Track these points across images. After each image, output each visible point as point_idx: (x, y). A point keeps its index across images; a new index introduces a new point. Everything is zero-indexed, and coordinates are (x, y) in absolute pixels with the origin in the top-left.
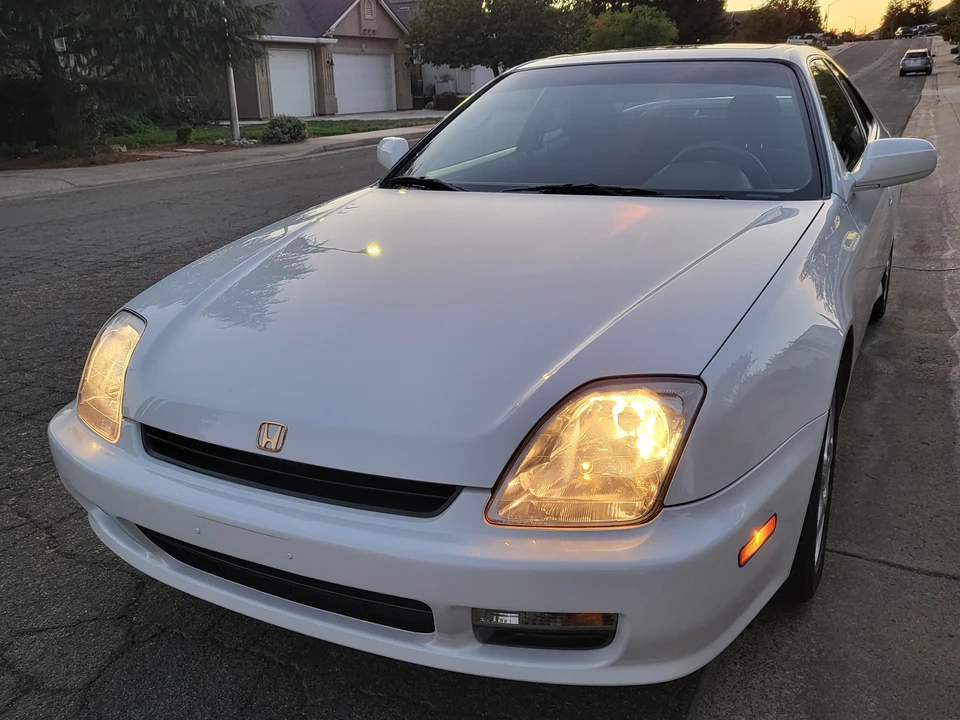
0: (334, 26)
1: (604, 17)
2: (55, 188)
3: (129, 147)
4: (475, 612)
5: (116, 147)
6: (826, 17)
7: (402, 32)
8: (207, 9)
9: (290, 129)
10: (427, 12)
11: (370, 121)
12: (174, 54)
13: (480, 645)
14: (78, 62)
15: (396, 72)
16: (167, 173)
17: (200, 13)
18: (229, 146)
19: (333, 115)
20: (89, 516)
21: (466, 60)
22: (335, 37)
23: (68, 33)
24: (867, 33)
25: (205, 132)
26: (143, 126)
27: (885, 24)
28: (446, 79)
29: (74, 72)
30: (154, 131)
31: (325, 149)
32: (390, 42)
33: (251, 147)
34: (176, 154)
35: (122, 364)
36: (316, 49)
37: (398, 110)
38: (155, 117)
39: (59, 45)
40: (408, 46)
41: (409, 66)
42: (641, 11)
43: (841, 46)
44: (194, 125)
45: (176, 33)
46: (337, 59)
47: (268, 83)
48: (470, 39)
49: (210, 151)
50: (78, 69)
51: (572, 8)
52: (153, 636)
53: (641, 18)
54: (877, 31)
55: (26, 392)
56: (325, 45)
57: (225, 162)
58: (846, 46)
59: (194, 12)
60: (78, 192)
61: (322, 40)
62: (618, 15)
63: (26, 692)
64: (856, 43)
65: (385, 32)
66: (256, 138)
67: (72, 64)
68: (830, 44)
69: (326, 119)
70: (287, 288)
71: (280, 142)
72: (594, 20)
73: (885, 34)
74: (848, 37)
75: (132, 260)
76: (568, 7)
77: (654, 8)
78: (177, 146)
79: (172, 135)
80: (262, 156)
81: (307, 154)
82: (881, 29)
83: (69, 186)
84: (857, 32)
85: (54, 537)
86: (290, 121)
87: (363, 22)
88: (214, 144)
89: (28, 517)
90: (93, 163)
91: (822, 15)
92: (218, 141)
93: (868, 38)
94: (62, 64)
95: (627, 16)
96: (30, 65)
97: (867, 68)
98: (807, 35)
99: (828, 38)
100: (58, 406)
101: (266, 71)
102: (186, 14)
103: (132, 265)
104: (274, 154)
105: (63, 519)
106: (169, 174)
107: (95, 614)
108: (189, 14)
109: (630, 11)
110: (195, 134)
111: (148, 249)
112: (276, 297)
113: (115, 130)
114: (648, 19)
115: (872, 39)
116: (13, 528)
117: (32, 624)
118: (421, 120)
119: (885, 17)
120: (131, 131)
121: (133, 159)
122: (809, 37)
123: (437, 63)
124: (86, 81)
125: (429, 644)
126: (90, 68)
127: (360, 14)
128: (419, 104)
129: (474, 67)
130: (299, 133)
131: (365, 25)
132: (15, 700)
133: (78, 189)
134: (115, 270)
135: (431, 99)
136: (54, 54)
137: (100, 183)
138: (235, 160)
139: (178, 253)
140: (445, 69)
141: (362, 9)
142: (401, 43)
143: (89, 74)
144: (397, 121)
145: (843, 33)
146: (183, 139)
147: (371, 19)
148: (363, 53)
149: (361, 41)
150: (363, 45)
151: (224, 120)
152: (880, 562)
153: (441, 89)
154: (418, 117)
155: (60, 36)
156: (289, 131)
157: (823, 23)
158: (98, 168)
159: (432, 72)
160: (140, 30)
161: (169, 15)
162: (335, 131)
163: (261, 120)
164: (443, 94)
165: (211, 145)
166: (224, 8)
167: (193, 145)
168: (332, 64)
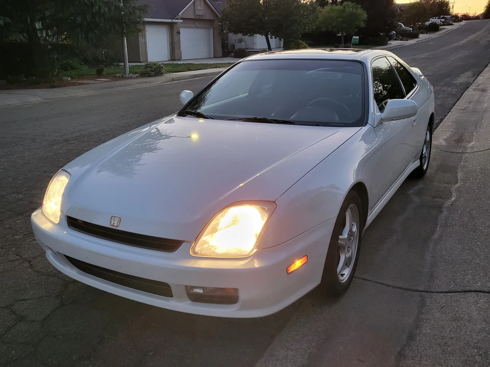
0: (181, 13)
1: (327, 8)
2: (34, 100)
3: (72, 78)
4: (186, 287)
5: (65, 78)
6: (453, 6)
7: (217, 16)
8: (113, 8)
9: (155, 69)
10: (230, 5)
11: (198, 64)
12: (96, 31)
13: (190, 302)
14: (47, 34)
15: (214, 38)
16: (91, 92)
17: (110, 10)
18: (123, 78)
19: (179, 60)
20: (46, 254)
21: (251, 30)
22: (181, 19)
23: (43, 19)
24: (476, 15)
25: (111, 70)
26: (79, 66)
27: (486, 10)
28: (240, 41)
29: (45, 39)
30: (85, 69)
31: (173, 80)
32: (210, 22)
33: (134, 78)
34: (96, 82)
35: (61, 192)
36: (171, 26)
37: (214, 57)
38: (86, 61)
39: (38, 25)
40: (220, 24)
41: (220, 34)
42: (347, 5)
43: (461, 23)
44: (106, 66)
45: (97, 20)
46: (182, 30)
47: (145, 43)
48: (253, 21)
49: (112, 80)
50: (47, 38)
51: (308, 3)
52: (71, 303)
53: (347, 9)
54: (482, 14)
55: (20, 203)
56: (176, 23)
57: (120, 86)
58: (464, 22)
59: (106, 9)
60: (46, 103)
61: (174, 21)
62: (335, 7)
63: (20, 321)
64: (469, 21)
65: (209, 16)
66: (137, 73)
67: (44, 35)
68: (455, 21)
69: (175, 62)
70: (147, 157)
71: (150, 76)
72: (321, 10)
73: (486, 16)
74: (466, 17)
75: (70, 139)
76: (307, 3)
77: (354, 3)
78: (96, 78)
79: (94, 71)
80: (139, 83)
81: (164, 83)
82: (483, 13)
83: (40, 99)
84: (471, 14)
85: (32, 265)
86: (155, 65)
87: (196, 12)
88: (115, 76)
89: (20, 256)
90: (53, 87)
91: (451, 5)
92: (118, 75)
93: (477, 18)
94: (40, 36)
95: (339, 7)
96: (23, 36)
97: (474, 35)
98: (442, 16)
99: (454, 18)
100: (34, 209)
101: (144, 37)
102: (102, 11)
103: (70, 142)
104: (146, 82)
105: (35, 257)
106: (92, 93)
107: (47, 294)
108: (104, 11)
109: (341, 5)
110: (106, 70)
111: (78, 134)
112: (140, 162)
113: (65, 68)
114: (351, 9)
115: (479, 19)
116: (14, 261)
117: (23, 297)
118: (225, 64)
119: (487, 6)
120: (73, 68)
121: (73, 84)
122: (443, 18)
123: (236, 33)
124: (51, 44)
125: (172, 301)
126: (53, 37)
127: (195, 6)
128: (226, 54)
129: (255, 35)
130: (160, 71)
131: (198, 13)
132: (16, 324)
133: (45, 101)
134: (62, 144)
135: (232, 52)
136: (35, 30)
137: (56, 97)
138: (126, 85)
139: (93, 136)
140: (240, 36)
141: (196, 4)
142: (216, 22)
143: (53, 40)
144: (213, 64)
145: (462, 16)
146: (99, 74)
147: (201, 10)
148: (196, 27)
149: (195, 21)
150: (196, 23)
151: (121, 62)
152: (378, 283)
153: (238, 46)
154: (224, 62)
155: (39, 21)
156: (155, 70)
157: (451, 10)
158: (56, 90)
159: (233, 38)
160: (79, 19)
161: (94, 11)
162: (180, 70)
163: (141, 62)
164: (238, 49)
165: (114, 78)
166: (122, 8)
167: (105, 77)
168: (179, 33)
